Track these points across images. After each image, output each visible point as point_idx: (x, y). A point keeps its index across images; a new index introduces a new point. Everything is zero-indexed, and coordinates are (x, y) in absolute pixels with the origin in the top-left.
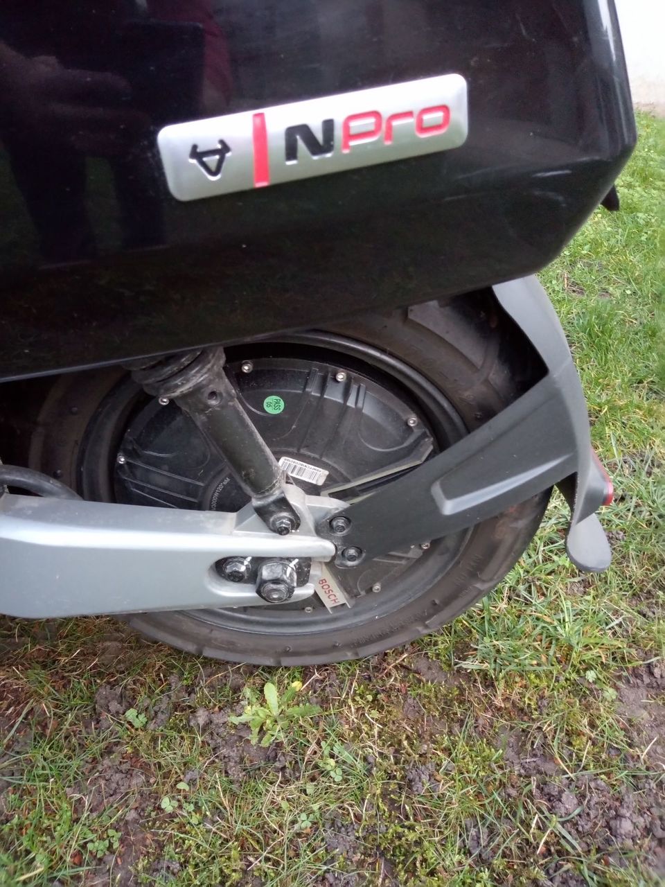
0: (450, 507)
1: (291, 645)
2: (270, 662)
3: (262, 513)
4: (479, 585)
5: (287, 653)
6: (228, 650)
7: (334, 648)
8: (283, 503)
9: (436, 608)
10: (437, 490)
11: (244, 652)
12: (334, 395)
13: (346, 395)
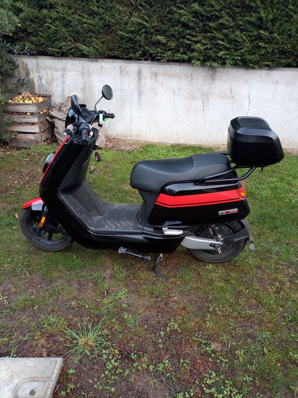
0: (235, 240)
1: (213, 259)
2: (210, 261)
3: (216, 239)
4: (238, 252)
5: (212, 260)
6: (205, 259)
7: (219, 260)
8: (218, 238)
9: (232, 255)
10: (234, 238)
11: (207, 260)
12: (223, 228)
13: (224, 228)
